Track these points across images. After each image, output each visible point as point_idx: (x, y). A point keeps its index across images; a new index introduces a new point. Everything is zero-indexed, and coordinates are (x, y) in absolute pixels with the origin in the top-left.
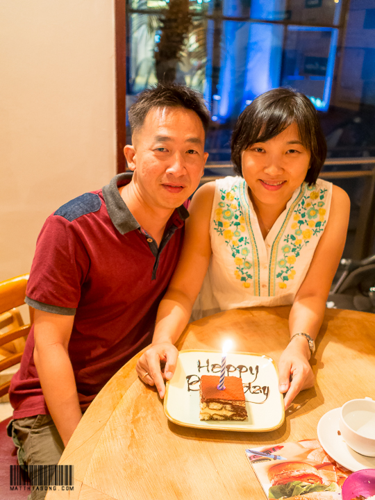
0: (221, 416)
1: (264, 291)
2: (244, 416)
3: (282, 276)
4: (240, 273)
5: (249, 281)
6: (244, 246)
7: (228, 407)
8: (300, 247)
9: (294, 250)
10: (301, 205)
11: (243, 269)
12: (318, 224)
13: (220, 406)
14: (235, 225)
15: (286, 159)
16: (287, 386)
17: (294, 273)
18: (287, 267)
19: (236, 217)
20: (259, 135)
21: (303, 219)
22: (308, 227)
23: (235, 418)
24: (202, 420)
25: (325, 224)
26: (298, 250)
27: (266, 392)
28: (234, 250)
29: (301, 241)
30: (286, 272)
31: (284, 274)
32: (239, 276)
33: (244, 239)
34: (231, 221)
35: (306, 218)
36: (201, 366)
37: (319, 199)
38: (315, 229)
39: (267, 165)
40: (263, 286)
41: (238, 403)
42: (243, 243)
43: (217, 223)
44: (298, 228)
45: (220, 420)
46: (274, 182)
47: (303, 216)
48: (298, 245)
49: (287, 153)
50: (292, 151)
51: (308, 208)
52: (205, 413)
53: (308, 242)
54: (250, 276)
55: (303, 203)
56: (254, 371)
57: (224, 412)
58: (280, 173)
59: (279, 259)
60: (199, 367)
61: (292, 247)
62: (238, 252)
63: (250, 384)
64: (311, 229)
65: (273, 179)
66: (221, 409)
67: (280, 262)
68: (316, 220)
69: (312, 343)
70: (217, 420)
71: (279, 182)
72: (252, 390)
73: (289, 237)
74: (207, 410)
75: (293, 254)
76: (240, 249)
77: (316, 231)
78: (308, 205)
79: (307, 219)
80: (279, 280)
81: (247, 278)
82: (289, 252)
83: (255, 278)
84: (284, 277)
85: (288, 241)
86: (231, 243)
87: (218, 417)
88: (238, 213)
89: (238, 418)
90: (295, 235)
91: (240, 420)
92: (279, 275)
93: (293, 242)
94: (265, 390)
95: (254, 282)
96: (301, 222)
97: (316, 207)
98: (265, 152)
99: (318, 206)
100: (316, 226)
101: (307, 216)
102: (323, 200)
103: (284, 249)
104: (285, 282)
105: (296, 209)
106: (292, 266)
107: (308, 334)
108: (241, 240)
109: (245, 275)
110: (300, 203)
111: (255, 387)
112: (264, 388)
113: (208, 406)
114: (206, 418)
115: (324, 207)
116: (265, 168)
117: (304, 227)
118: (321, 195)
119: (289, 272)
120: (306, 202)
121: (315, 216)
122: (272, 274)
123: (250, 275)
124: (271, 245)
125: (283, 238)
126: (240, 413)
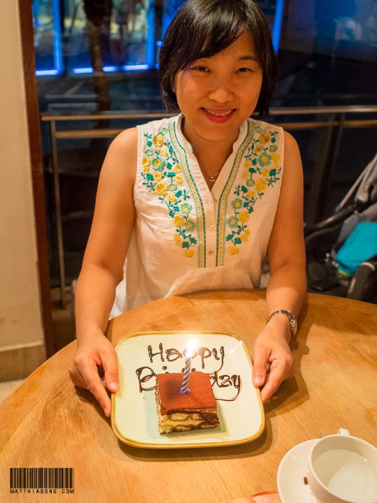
0: (186, 426)
1: (211, 259)
2: (215, 423)
3: (233, 239)
4: (181, 237)
5: (193, 247)
6: (183, 202)
7: (195, 416)
8: (253, 201)
9: (246, 205)
10: (251, 150)
11: (184, 231)
12: (273, 172)
13: (185, 416)
14: (169, 176)
15: (237, 81)
16: (263, 379)
17: (248, 233)
18: (239, 227)
19: (169, 166)
20: (203, 48)
21: (255, 167)
22: (261, 176)
23: (203, 426)
24: (161, 434)
25: (281, 172)
26: (251, 204)
27: (237, 384)
28: (172, 208)
29: (253, 193)
30: (238, 234)
31: (236, 236)
32: (179, 241)
33: (183, 193)
34: (164, 172)
35: (258, 165)
36: (153, 353)
37: (270, 143)
38: (269, 178)
39: (213, 89)
40: (211, 252)
41: (207, 411)
42: (182, 198)
43: (146, 176)
44: (249, 178)
45: (185, 431)
46: (223, 111)
47: (254, 162)
48: (250, 199)
49: (237, 72)
50: (243, 70)
51: (259, 154)
52: (166, 426)
53: (262, 194)
54: (193, 241)
55: (253, 147)
56: (219, 355)
57: (190, 422)
58: (231, 99)
59: (228, 217)
60: (151, 355)
61: (244, 201)
62: (177, 209)
63: (216, 373)
64: (264, 179)
65: (220, 107)
66: (187, 419)
67: (230, 221)
68: (269, 168)
69: (294, 322)
70: (181, 431)
71: (228, 110)
72: (220, 382)
73: (240, 189)
74: (169, 422)
75: (245, 210)
76: (179, 205)
77: (271, 181)
78: (259, 149)
79: (260, 167)
80: (229, 244)
81: (190, 242)
82: (240, 207)
83: (200, 242)
84: (236, 239)
85: (238, 194)
86: (166, 199)
87: (183, 428)
88: (171, 161)
89: (207, 426)
90: (246, 187)
91: (210, 428)
92: (229, 238)
93: (245, 195)
94: (236, 380)
95: (199, 247)
96: (252, 171)
97: (268, 152)
98: (209, 71)
99: (270, 151)
100: (271, 175)
101: (258, 163)
102: (275, 144)
103: (233, 204)
104: (238, 245)
105: (246, 154)
106: (244, 224)
107: (289, 312)
108: (179, 194)
109: (187, 240)
110: (250, 146)
111: (222, 377)
112: (234, 377)
113: (170, 418)
114: (168, 431)
115: (277, 152)
116: (210, 92)
117: (256, 176)
118: (272, 137)
119: (242, 233)
120: (255, 146)
121: (268, 163)
122: (221, 236)
123: (194, 239)
124: (218, 200)
125: (233, 190)
126: (211, 421)
